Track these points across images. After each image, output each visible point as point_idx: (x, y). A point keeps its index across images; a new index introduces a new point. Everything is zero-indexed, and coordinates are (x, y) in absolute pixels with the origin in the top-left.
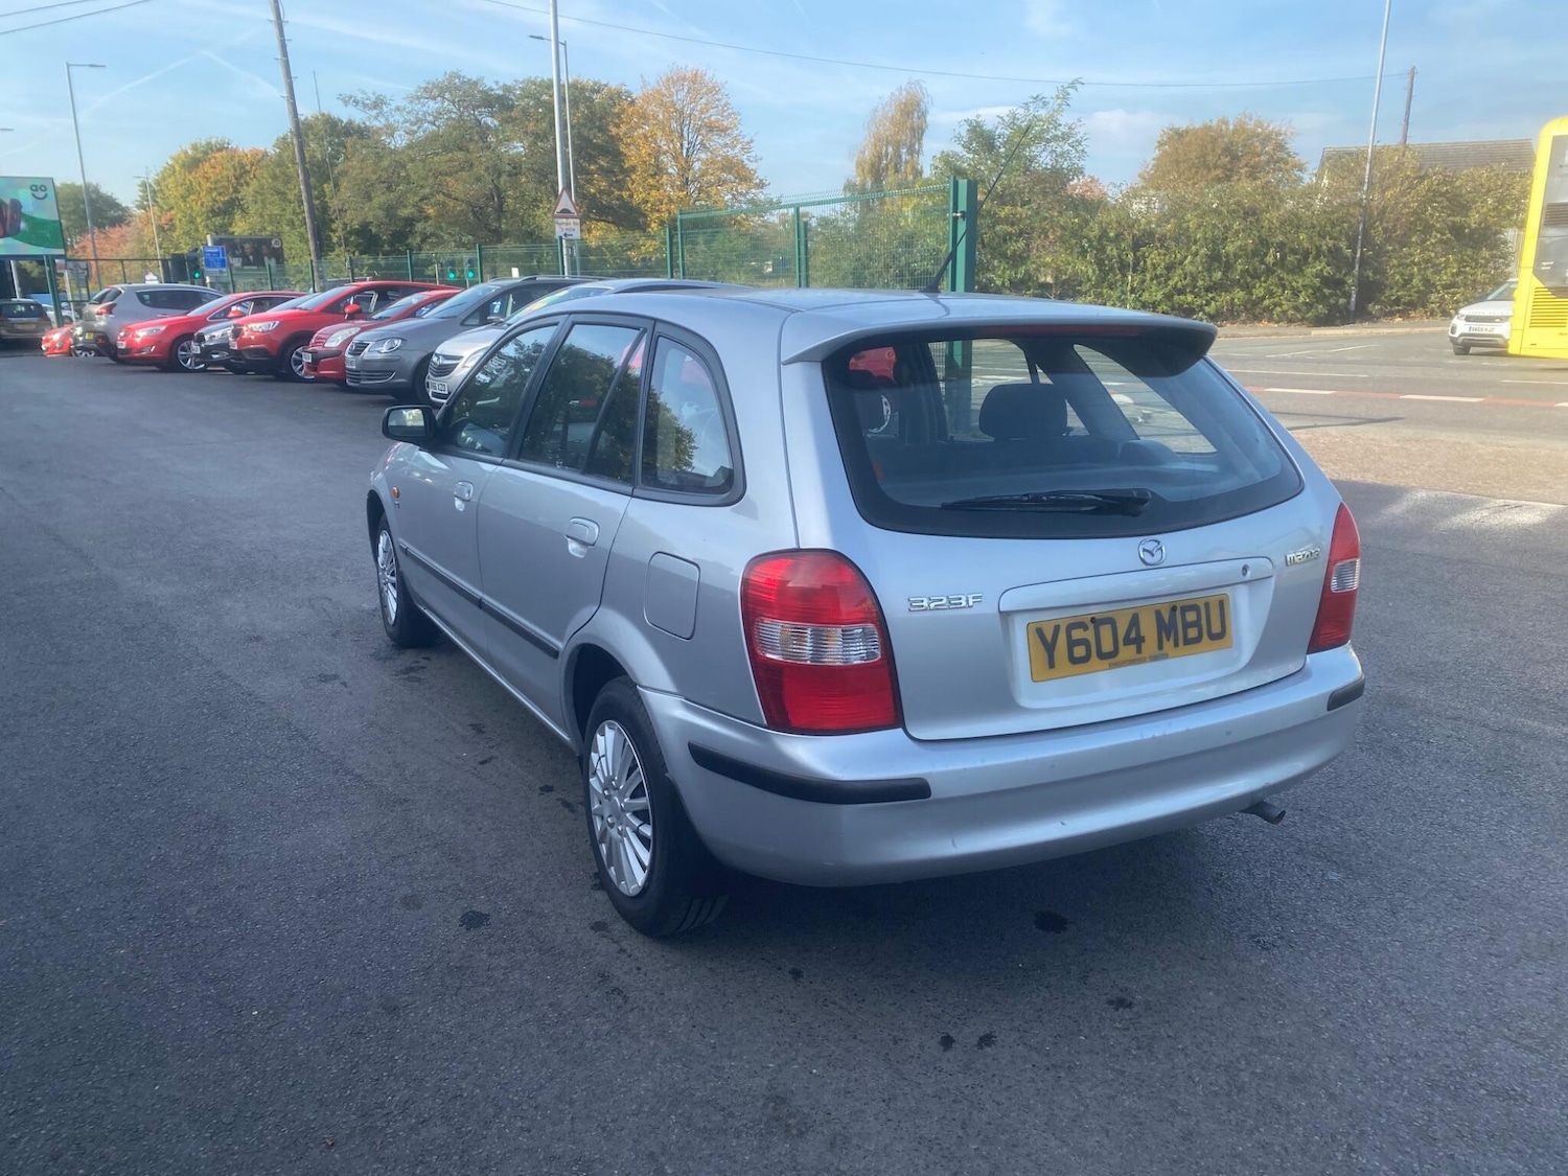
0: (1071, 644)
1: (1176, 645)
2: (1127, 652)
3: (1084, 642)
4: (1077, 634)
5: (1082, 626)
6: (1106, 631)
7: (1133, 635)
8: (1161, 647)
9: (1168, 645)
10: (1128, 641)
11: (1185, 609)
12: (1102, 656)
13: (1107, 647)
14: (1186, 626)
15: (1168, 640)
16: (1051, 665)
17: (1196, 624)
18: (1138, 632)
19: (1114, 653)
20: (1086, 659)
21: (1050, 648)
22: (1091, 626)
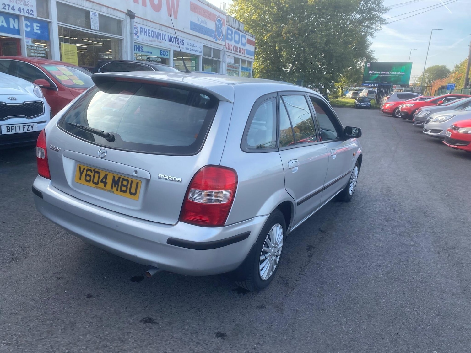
0: (87, 175)
1: (117, 190)
2: (101, 185)
3: (90, 176)
4: (89, 173)
5: (91, 171)
6: (97, 175)
7: (104, 180)
8: (112, 188)
9: (115, 189)
10: (102, 181)
11: (123, 180)
12: (94, 183)
13: (96, 180)
14: (122, 185)
15: (115, 187)
16: (80, 179)
17: (126, 186)
18: (106, 180)
19: (97, 183)
20: (89, 181)
21: (81, 173)
22: (93, 172)
